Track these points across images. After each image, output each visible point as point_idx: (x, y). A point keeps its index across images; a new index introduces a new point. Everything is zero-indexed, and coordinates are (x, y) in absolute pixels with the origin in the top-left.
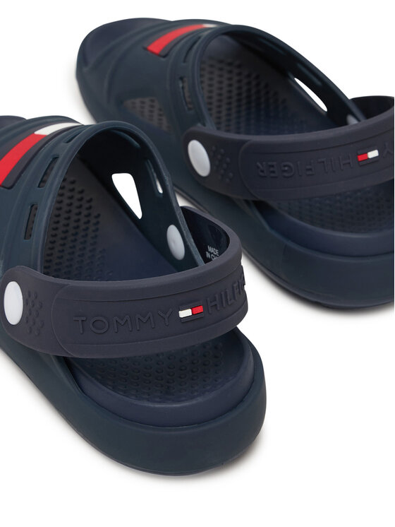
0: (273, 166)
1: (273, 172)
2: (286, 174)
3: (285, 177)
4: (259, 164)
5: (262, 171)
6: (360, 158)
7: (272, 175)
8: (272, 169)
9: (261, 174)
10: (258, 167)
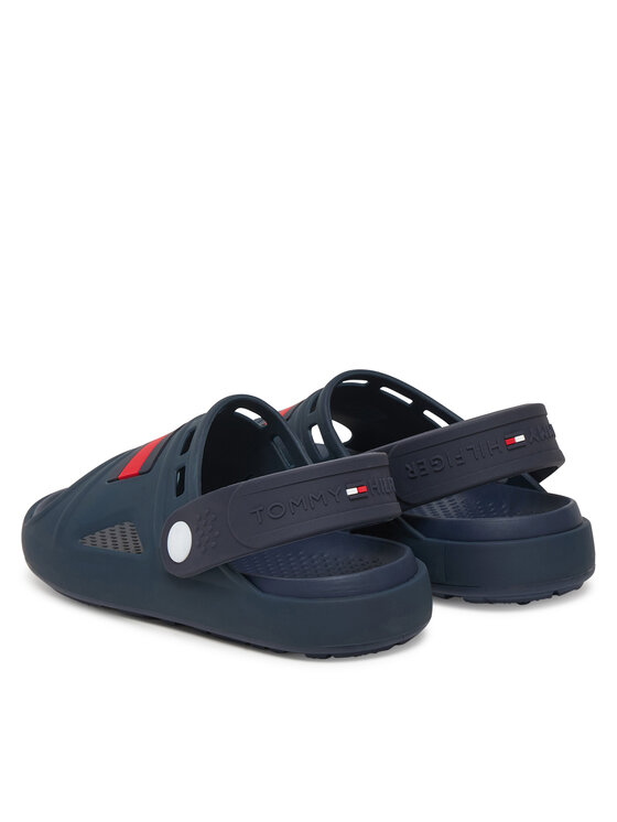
0: (422, 463)
1: (424, 469)
2: (437, 469)
3: (436, 471)
4: (408, 466)
5: (412, 472)
6: (508, 442)
7: (423, 473)
8: (422, 467)
9: (411, 475)
10: (407, 469)
